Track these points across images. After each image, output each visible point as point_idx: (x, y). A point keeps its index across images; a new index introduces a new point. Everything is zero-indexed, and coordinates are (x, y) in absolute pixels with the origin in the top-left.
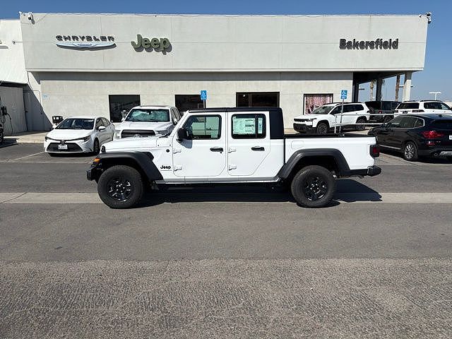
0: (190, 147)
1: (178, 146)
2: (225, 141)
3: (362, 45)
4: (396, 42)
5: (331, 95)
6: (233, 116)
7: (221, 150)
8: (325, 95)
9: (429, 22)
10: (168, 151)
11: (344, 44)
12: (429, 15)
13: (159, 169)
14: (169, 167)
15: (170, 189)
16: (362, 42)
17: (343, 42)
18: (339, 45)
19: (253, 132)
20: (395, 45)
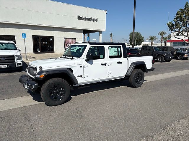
0: (91, 64)
1: (86, 64)
2: (107, 59)
3: (86, 19)
4: (97, 19)
5: (75, 39)
6: (109, 47)
7: (105, 64)
8: (73, 39)
9: (106, 14)
10: (81, 67)
11: (79, 18)
12: (106, 11)
13: (77, 78)
14: (82, 76)
15: (79, 88)
16: (86, 18)
17: (79, 17)
18: (77, 18)
19: (117, 55)
20: (96, 20)
